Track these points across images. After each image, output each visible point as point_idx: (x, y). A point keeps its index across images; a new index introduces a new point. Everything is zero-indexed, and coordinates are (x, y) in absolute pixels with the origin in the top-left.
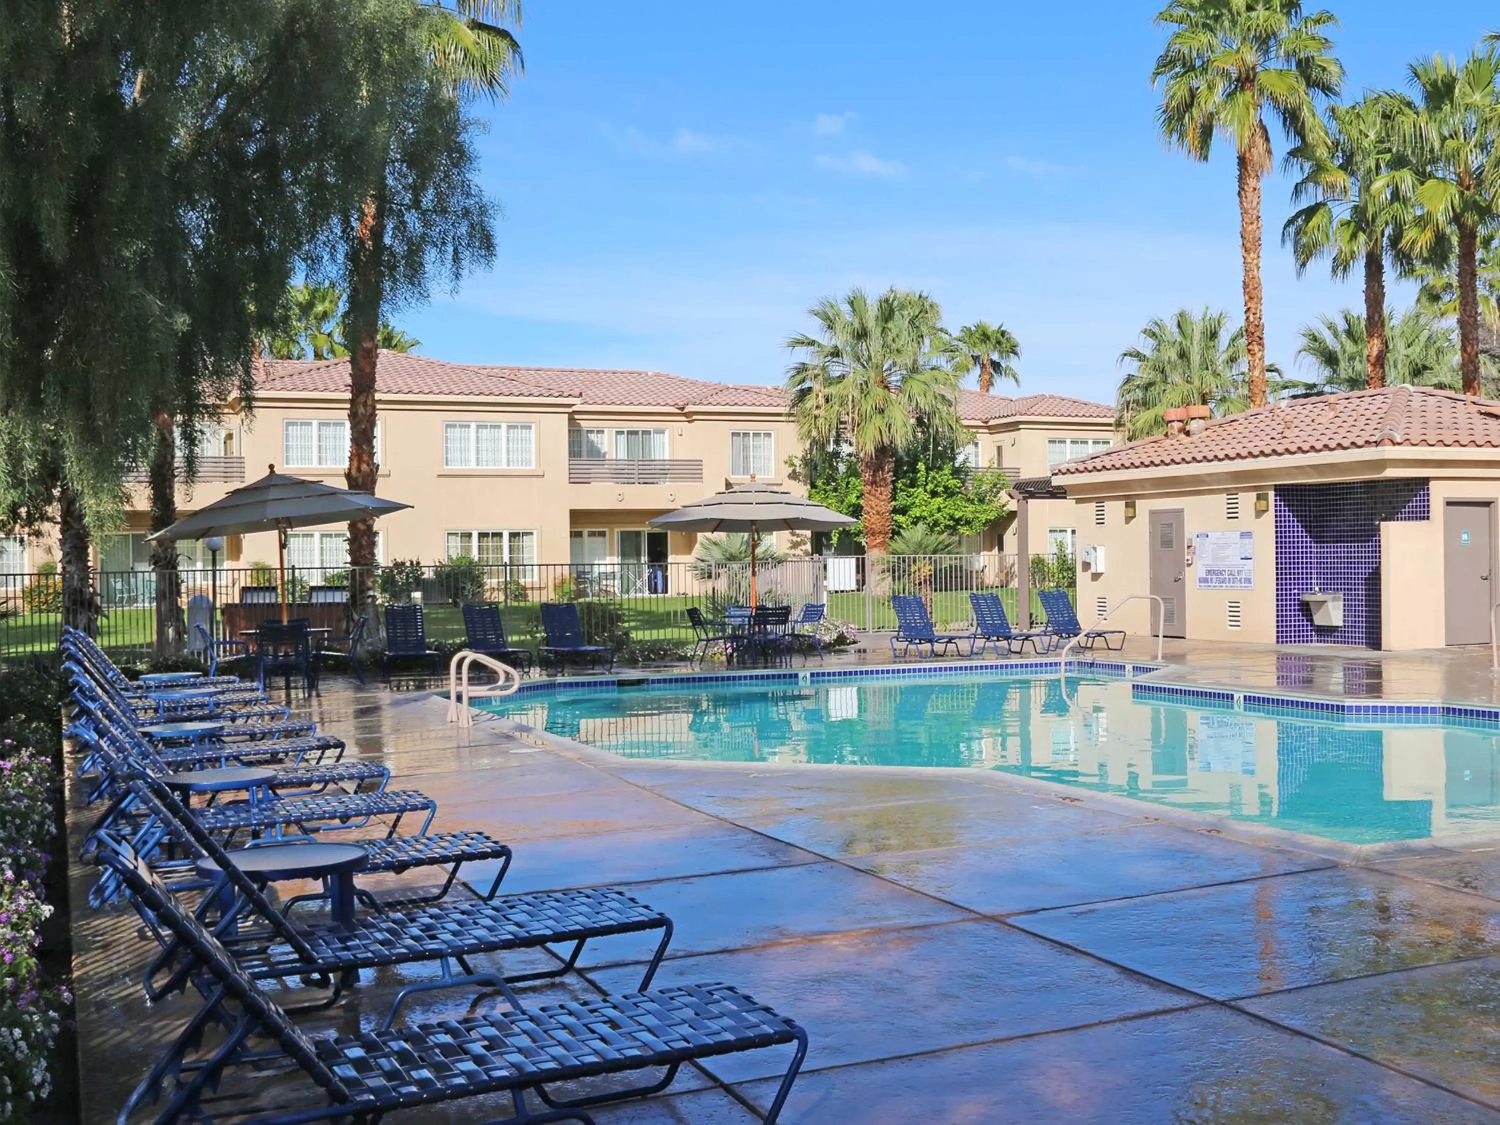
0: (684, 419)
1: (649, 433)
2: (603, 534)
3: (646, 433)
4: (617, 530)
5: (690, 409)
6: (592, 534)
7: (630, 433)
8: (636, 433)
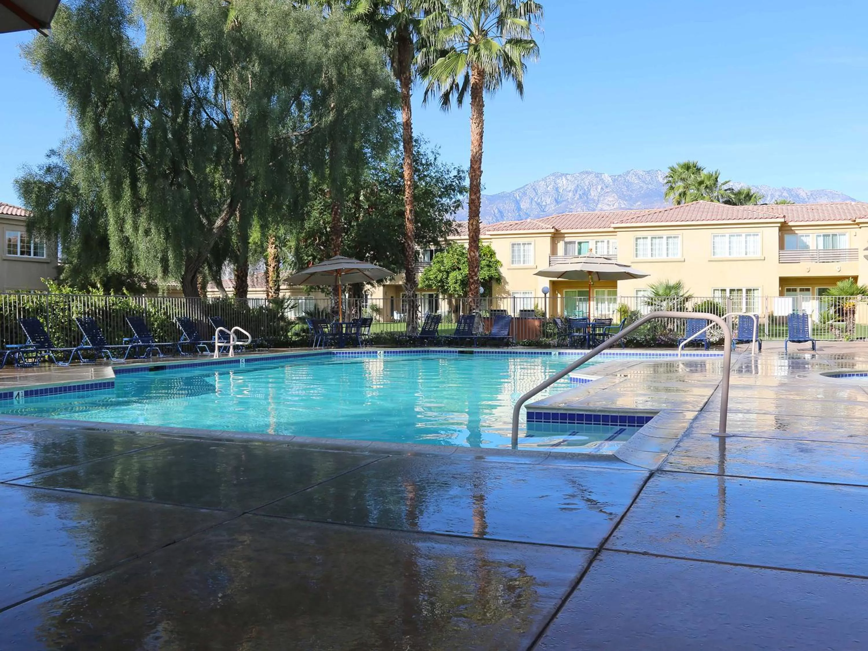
0: (857, 226)
1: (836, 235)
2: (808, 290)
3: (834, 235)
4: (816, 288)
5: (858, 221)
6: (801, 290)
7: (824, 236)
8: (829, 235)
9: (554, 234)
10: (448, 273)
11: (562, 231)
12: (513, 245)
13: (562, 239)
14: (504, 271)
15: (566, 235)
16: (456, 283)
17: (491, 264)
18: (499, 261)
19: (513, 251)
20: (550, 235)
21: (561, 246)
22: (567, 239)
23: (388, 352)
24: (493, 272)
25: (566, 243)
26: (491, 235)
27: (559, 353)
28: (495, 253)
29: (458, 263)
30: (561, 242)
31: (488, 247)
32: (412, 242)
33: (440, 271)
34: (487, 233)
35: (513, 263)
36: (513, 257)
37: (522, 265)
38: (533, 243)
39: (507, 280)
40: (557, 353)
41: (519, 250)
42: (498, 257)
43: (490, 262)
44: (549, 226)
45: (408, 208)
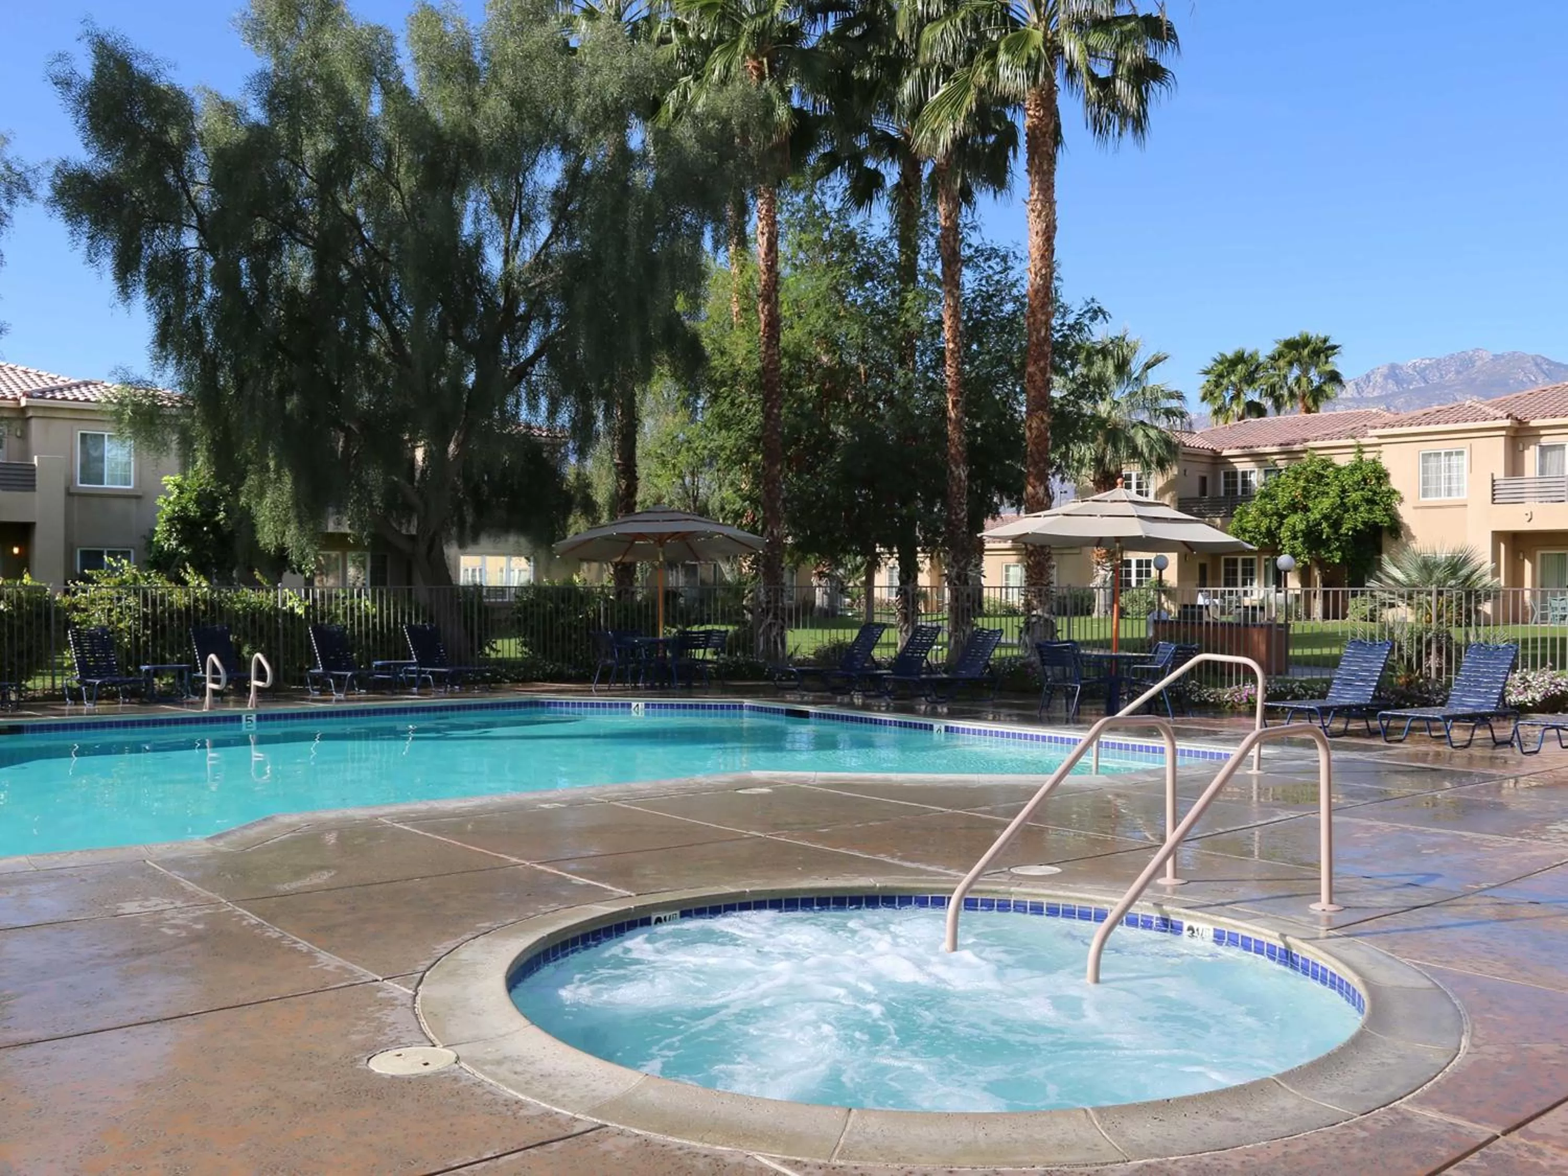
9: (1517, 430)
10: (1282, 517)
11: (1533, 423)
12: (1426, 457)
13: (1534, 440)
14: (1406, 513)
15: (1542, 432)
16: (1295, 538)
17: (1377, 498)
18: (1395, 492)
19: (1425, 470)
20: (1504, 433)
21: (1531, 455)
22: (1545, 441)
23: (654, 706)
24: (1379, 515)
25: (1544, 450)
26: (1380, 437)
27: (947, 729)
28: (1387, 475)
29: (1305, 497)
30: (1532, 447)
31: (1374, 461)
32: (958, 467)
33: (1264, 513)
34: (1371, 432)
35: (1424, 495)
36: (1425, 482)
37: (1444, 499)
38: (1466, 452)
39: (1414, 532)
40: (943, 729)
41: (1438, 468)
42: (1395, 483)
43: (1375, 493)
44: (1499, 414)
45: (950, 398)
